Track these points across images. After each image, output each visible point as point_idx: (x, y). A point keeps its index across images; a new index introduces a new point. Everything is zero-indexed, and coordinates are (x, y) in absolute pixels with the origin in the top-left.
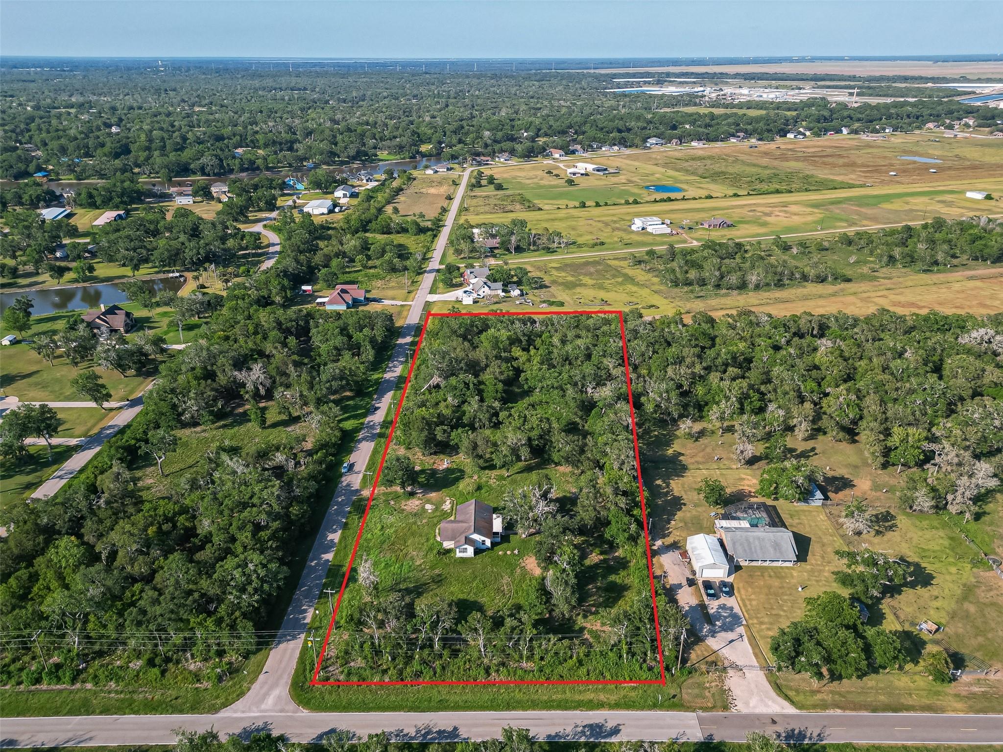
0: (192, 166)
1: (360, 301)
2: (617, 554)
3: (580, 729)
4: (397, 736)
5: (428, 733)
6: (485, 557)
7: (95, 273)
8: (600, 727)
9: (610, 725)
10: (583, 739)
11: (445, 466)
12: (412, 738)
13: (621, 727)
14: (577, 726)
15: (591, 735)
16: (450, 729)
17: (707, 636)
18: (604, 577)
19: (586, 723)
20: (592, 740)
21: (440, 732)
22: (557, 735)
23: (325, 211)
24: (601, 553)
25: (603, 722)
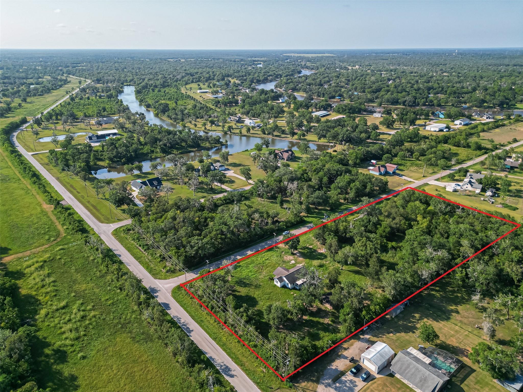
0: (399, 101)
1: (390, 173)
2: (339, 326)
3: (222, 364)
4: (178, 319)
5: (185, 325)
6: (284, 290)
7: (306, 137)
8: (230, 370)
9: (233, 373)
10: (218, 368)
11: (322, 252)
12: (180, 323)
13: (235, 377)
14: (223, 363)
15: (223, 370)
16: (191, 329)
17: (323, 384)
18: (318, 329)
19: (227, 365)
20: (220, 371)
21: (188, 328)
22: (213, 359)
23: (437, 130)
24: (332, 321)
25: (233, 370)
